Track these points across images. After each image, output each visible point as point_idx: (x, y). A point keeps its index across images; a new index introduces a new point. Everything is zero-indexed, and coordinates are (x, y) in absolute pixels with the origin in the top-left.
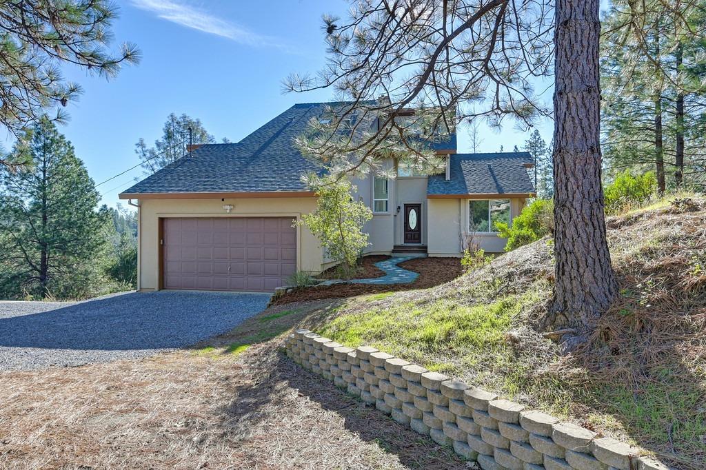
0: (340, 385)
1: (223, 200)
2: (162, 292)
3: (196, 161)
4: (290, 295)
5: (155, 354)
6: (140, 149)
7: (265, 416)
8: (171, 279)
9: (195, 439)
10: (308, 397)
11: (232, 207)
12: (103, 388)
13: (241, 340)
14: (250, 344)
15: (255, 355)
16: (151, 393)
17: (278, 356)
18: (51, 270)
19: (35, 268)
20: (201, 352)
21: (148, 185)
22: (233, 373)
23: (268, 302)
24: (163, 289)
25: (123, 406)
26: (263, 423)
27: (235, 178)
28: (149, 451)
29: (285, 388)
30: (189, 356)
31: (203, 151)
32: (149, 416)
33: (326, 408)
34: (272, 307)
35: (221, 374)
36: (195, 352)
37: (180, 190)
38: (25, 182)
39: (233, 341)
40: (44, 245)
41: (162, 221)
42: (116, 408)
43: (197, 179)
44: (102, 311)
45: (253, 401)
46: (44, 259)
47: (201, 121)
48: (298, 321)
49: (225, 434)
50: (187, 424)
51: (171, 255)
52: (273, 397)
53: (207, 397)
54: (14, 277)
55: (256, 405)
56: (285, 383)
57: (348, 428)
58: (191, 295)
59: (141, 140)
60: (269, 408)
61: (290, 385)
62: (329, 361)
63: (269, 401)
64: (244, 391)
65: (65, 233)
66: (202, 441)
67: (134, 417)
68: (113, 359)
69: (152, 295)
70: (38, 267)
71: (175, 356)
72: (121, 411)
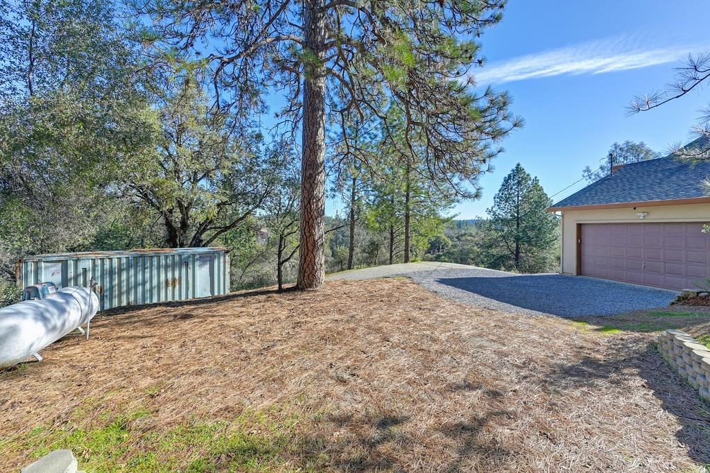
0: (705, 398)
1: (635, 209)
2: (579, 277)
3: (615, 179)
4: (702, 299)
5: (541, 315)
6: (586, 174)
7: (591, 385)
8: (587, 268)
9: (522, 374)
10: (652, 391)
11: (646, 214)
12: (493, 324)
13: (618, 325)
14: (624, 330)
15: (622, 339)
16: (518, 337)
17: (647, 347)
18: (521, 254)
19: (513, 253)
20: (575, 324)
21: (569, 201)
22: (590, 345)
23: (673, 301)
24: (581, 275)
25: (494, 338)
26: (585, 389)
27: (652, 189)
28: (489, 367)
29: (632, 375)
30: (564, 324)
31: (625, 170)
32: (505, 348)
33: (665, 408)
34: (675, 306)
35: (579, 343)
36: (571, 322)
37: (594, 203)
38: (508, 204)
39: (610, 323)
40: (517, 239)
41: (579, 226)
42: (491, 337)
43: (613, 193)
44: (529, 282)
45: (590, 370)
46: (518, 248)
47: (645, 143)
48: (693, 324)
49: (546, 381)
50: (524, 363)
51: (588, 251)
52: (613, 376)
53: (554, 354)
54: (501, 257)
55: (591, 375)
56: (635, 371)
57: (678, 437)
58: (603, 283)
59: (588, 168)
60: (600, 382)
61: (640, 375)
62: (696, 369)
63: (606, 377)
64: (588, 361)
65: (531, 234)
66: (525, 377)
67: (496, 346)
68: (513, 311)
69: (570, 278)
70: (515, 252)
71: (555, 321)
72: (492, 340)
